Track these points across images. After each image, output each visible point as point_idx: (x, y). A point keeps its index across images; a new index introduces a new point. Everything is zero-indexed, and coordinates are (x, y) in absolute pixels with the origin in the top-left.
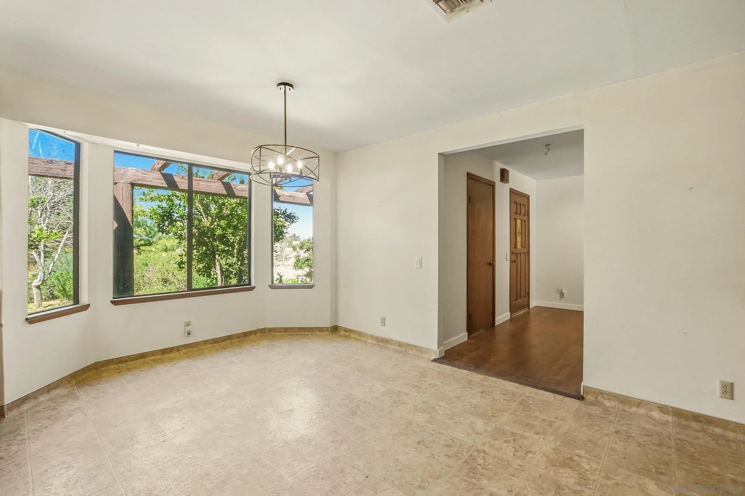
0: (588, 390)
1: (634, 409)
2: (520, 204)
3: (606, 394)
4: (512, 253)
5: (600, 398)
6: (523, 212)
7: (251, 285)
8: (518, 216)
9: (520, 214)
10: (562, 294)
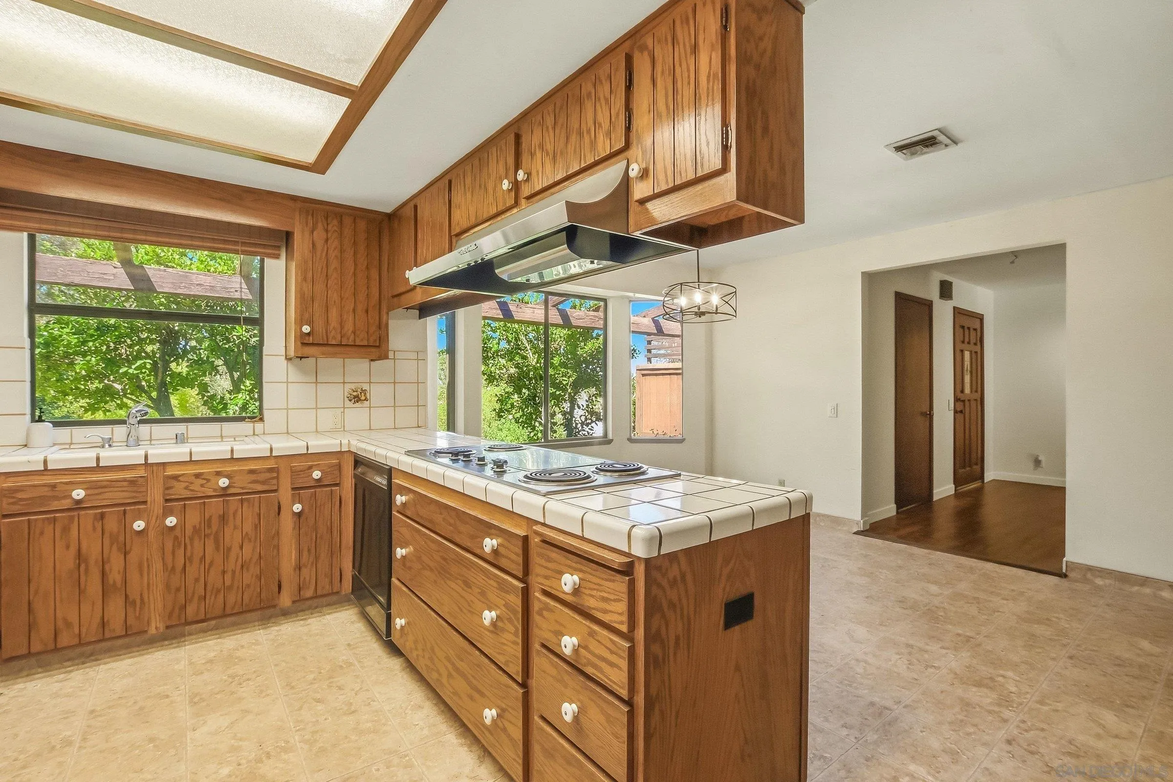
0: (1072, 566)
1: (1136, 589)
2: (969, 328)
3: (1098, 571)
4: (957, 399)
5: (1089, 576)
6: (973, 341)
7: (606, 438)
8: (965, 346)
9: (969, 343)
10: (1037, 462)
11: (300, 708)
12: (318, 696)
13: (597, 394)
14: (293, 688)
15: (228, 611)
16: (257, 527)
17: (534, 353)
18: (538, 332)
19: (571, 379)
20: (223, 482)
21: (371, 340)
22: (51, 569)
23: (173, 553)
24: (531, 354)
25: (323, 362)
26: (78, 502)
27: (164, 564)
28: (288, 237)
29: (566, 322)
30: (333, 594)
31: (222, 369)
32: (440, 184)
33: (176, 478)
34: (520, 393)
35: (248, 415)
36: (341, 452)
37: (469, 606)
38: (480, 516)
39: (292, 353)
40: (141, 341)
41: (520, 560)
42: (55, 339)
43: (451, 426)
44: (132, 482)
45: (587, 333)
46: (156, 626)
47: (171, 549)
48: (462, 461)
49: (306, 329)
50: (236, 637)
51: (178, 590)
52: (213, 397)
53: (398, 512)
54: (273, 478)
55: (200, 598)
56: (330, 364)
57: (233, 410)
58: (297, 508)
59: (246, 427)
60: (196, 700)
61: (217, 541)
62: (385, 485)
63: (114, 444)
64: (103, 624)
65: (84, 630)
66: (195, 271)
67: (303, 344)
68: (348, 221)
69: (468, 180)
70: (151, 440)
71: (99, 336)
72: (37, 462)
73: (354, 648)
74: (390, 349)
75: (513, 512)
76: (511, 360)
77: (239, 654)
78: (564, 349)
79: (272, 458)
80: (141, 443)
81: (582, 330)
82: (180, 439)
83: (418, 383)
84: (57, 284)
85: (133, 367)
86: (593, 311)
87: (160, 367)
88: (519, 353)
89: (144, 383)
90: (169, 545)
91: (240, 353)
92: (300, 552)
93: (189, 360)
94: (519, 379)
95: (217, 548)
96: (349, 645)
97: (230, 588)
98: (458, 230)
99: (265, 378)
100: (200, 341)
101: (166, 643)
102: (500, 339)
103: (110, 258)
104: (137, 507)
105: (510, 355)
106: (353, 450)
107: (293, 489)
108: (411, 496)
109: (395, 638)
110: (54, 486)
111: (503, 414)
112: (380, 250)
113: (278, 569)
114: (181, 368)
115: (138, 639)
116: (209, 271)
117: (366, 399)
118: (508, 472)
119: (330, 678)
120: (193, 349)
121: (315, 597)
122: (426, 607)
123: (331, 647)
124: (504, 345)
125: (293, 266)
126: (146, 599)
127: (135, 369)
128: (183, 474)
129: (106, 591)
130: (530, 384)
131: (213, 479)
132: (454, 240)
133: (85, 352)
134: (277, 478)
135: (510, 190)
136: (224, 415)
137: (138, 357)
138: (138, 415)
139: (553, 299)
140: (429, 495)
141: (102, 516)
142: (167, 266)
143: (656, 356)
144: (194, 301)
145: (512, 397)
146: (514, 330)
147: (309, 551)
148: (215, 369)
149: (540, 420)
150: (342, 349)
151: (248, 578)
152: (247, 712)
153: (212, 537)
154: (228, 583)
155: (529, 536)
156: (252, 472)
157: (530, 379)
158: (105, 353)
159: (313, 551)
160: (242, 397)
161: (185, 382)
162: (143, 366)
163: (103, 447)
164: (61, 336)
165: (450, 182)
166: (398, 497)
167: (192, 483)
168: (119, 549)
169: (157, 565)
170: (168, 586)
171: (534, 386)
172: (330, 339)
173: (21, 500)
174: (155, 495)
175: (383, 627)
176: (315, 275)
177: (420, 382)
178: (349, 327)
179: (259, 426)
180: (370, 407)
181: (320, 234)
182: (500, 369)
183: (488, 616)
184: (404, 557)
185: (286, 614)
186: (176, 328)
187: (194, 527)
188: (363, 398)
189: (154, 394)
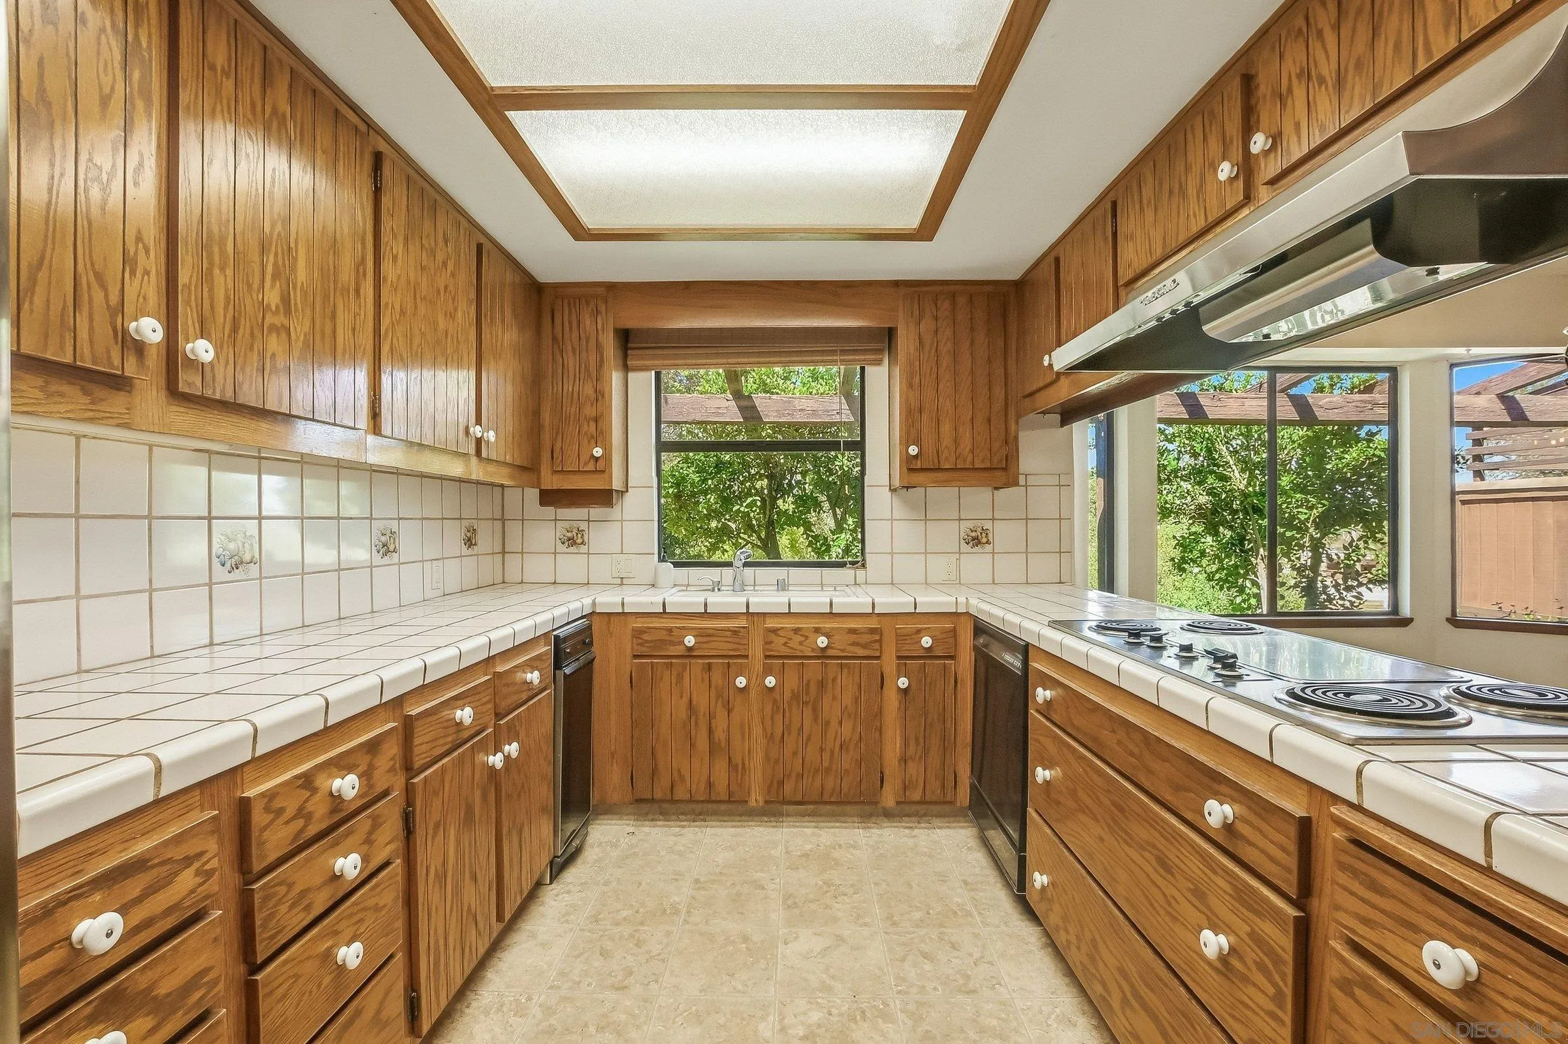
11: (903, 960)
12: (926, 948)
13: (1366, 536)
14: (894, 924)
15: (826, 798)
16: (857, 700)
17: (1243, 471)
18: (1248, 436)
19: (1315, 511)
20: (822, 641)
21: (995, 460)
22: (668, 715)
23: (772, 718)
24: (1236, 472)
25: (934, 492)
26: (690, 649)
27: (764, 729)
28: (891, 333)
29: (1306, 414)
30: (945, 803)
31: (826, 506)
32: (1098, 213)
33: (775, 631)
34: (1216, 534)
35: (850, 559)
36: (956, 614)
37: (1170, 904)
38: (1193, 754)
39: (897, 483)
40: (751, 478)
41: (1292, 862)
42: (683, 478)
43: (1108, 582)
44: (735, 632)
45: (1346, 432)
46: (756, 798)
47: (770, 713)
48: (1149, 646)
49: (913, 450)
50: (833, 830)
51: (777, 761)
52: (816, 537)
53: (1038, 711)
54: (876, 641)
55: (798, 775)
56: (942, 495)
57: (836, 552)
58: (903, 682)
59: (847, 574)
60: (789, 902)
61: (814, 710)
62: (1018, 669)
63: (723, 588)
64: (710, 785)
65: (694, 787)
66: (798, 395)
67: (910, 470)
68: (962, 300)
69: (1147, 192)
70: (755, 585)
71: (716, 473)
72: (657, 604)
73: (972, 890)
74: (1021, 471)
75: (1272, 764)
76: (1200, 483)
77: (836, 854)
78: (1297, 462)
79: (875, 616)
80: (746, 588)
81: (1336, 427)
82: (782, 586)
83: (1060, 519)
84: (686, 423)
85: (744, 504)
86: (1360, 392)
87: (769, 503)
88: (1214, 472)
89: (754, 522)
90: (768, 710)
91: (843, 484)
92: (906, 744)
93: (794, 496)
94: (1214, 512)
95: (816, 719)
96: (965, 882)
97: (828, 770)
98: (1130, 275)
99: (868, 514)
100: (804, 474)
101: (766, 819)
102: (1180, 452)
103: (725, 392)
104: (739, 661)
105: (1198, 475)
106: (973, 612)
107: (899, 658)
108: (1060, 691)
109: (1032, 898)
110: (670, 630)
111: (1186, 566)
112: (1005, 336)
113: (881, 757)
114: (786, 504)
115: (740, 808)
116: (811, 393)
117: (988, 542)
118: (1245, 678)
119: (941, 926)
120: (798, 482)
121: (921, 802)
122: (1083, 871)
123: (942, 878)
124: (1186, 460)
125: (897, 371)
126: (747, 765)
127: (746, 507)
128: (783, 628)
129: (713, 748)
130: (1233, 520)
131: (812, 636)
132: (1122, 292)
133: (707, 490)
134: (880, 641)
135: (1232, 180)
136: (827, 559)
137: (749, 494)
138: (742, 557)
139: (1282, 379)
140: (1092, 697)
141: (709, 667)
142: (772, 393)
143: (1496, 467)
144: (797, 430)
145: (1203, 540)
146: (1207, 435)
147: (917, 740)
148: (817, 505)
149: (1253, 577)
150: (956, 475)
151: (847, 761)
152: (840, 939)
153: (810, 706)
154: (826, 764)
155: (1314, 821)
156: (853, 631)
157: (1234, 512)
158: (722, 492)
159: (921, 740)
160: (845, 538)
161: (792, 520)
162: (754, 503)
163: (713, 590)
164: (688, 475)
165: (1114, 204)
166: (1040, 691)
167: (790, 639)
168: (723, 706)
169: (757, 731)
170: (767, 757)
171: (1242, 524)
172: (942, 464)
173: (647, 641)
174: (756, 650)
175: (1013, 871)
176: (923, 380)
177: (1063, 519)
178: (966, 444)
179: (861, 573)
180: (993, 553)
181: (927, 325)
182: (1182, 497)
183: (1213, 943)
184: (1047, 783)
185: (888, 815)
186: (782, 461)
187: (793, 691)
188: (984, 540)
189: (763, 535)
